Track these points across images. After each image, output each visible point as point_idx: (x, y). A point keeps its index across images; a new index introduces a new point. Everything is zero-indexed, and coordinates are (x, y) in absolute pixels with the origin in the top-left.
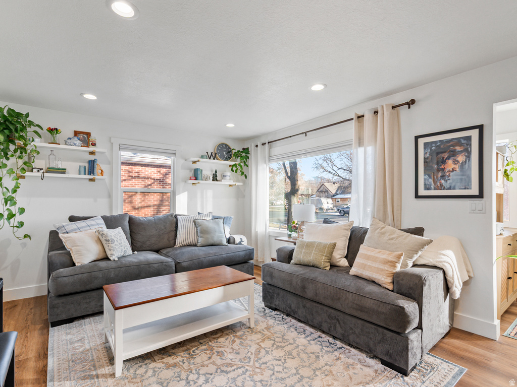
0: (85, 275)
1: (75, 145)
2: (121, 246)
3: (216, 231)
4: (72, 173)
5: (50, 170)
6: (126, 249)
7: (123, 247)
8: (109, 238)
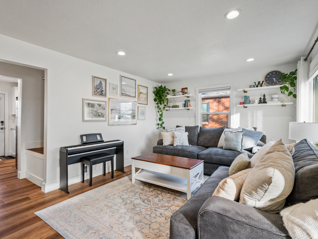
0: (161, 149)
1: (179, 95)
2: (180, 141)
3: (233, 141)
4: (181, 107)
5: (173, 107)
6: (182, 142)
7: (181, 141)
8: (175, 136)
